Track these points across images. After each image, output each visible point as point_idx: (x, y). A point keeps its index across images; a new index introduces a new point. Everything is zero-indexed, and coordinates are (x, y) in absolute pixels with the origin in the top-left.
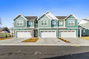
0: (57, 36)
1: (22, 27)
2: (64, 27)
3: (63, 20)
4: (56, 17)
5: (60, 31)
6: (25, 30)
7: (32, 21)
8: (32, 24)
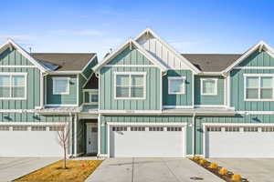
1: (22, 105)
2: (226, 107)
3: (221, 73)
4: (185, 56)
5: (204, 124)
6: (36, 118)
7: (69, 78)
8: (68, 93)
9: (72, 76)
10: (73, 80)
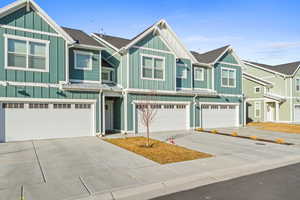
0: (191, 125)
1: (42, 78)
3: (209, 65)
6: (61, 94)
7: (91, 54)
8: (90, 69)
9: (94, 51)
10: (96, 56)
